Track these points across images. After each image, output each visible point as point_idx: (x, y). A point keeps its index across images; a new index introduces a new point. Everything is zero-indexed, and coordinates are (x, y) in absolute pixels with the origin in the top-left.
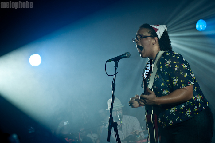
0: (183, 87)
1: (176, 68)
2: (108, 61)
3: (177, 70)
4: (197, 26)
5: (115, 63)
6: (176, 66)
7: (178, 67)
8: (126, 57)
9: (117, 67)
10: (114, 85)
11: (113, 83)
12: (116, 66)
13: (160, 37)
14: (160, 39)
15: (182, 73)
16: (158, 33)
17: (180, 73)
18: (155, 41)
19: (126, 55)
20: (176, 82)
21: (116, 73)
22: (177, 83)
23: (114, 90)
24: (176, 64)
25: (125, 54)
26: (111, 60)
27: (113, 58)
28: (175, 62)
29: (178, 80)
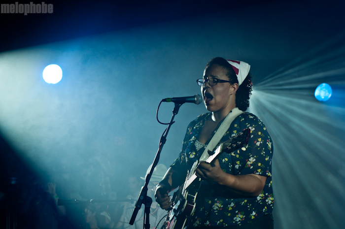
0: (258, 173)
1: (258, 141)
2: (164, 100)
3: (258, 145)
4: (317, 93)
5: (174, 106)
6: (260, 140)
7: (261, 142)
8: (194, 102)
9: (177, 113)
10: (163, 140)
11: (164, 136)
12: (176, 111)
14: (241, 85)
15: (264, 152)
16: (238, 76)
17: (262, 152)
18: (233, 89)
19: (196, 99)
20: (252, 163)
21: (172, 123)
22: (251, 165)
23: (161, 147)
24: (260, 136)
25: (194, 97)
26: (170, 100)
27: (173, 98)
28: (260, 133)
29: (255, 160)
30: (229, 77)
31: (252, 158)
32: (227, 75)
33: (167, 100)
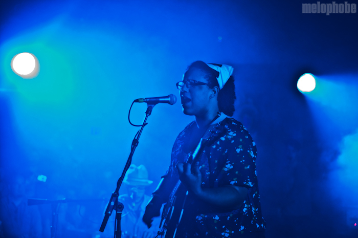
1: (238, 148)
2: (137, 101)
3: (238, 152)
5: (147, 107)
7: (242, 150)
8: (168, 102)
9: (150, 115)
11: (136, 138)
12: (149, 112)
13: (221, 86)
14: (222, 89)
15: (244, 161)
17: (241, 160)
18: (213, 93)
19: (170, 99)
20: (228, 170)
21: (145, 124)
22: (228, 172)
23: (133, 150)
25: (168, 97)
26: (143, 100)
27: (146, 99)
28: (241, 140)
29: (232, 167)
30: (207, 80)
31: (229, 165)
32: (205, 78)
33: (139, 100)
